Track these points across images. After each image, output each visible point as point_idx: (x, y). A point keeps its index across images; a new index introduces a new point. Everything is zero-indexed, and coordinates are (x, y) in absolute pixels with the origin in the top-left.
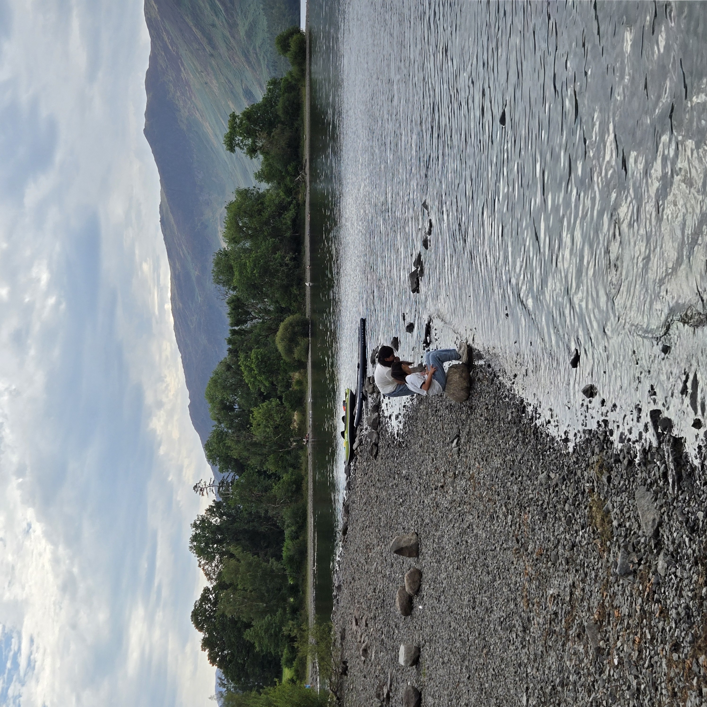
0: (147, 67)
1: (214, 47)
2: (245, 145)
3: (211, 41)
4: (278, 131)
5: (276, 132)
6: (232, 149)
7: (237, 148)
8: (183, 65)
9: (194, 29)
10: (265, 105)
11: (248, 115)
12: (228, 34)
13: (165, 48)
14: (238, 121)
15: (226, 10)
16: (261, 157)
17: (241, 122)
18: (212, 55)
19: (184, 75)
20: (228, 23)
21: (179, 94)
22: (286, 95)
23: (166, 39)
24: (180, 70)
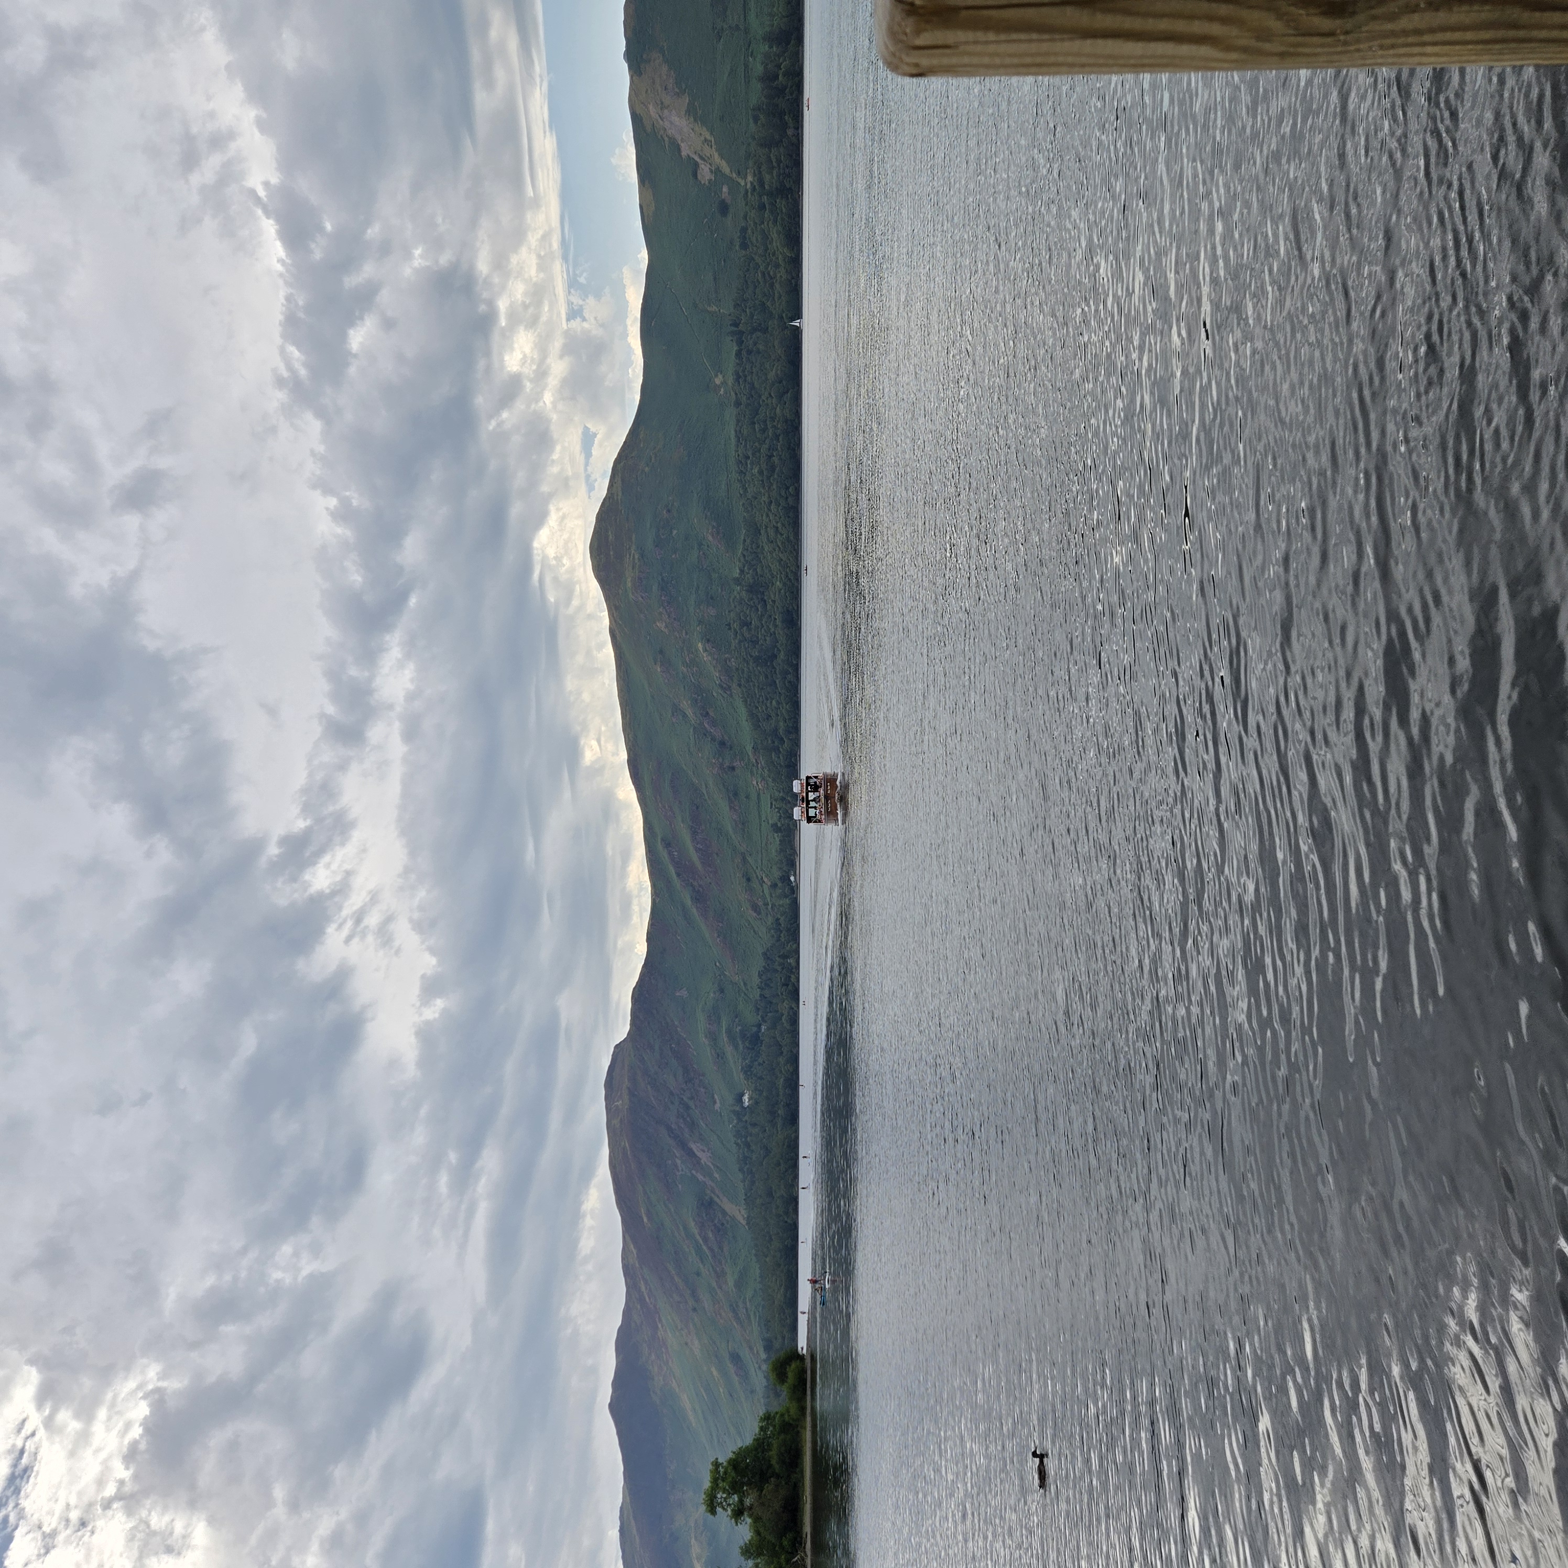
0: (619, 1323)
1: (697, 1300)
2: (729, 1505)
3: (694, 1294)
4: (771, 1487)
5: (768, 1488)
6: (712, 1510)
7: (719, 1510)
8: (660, 1320)
9: (676, 1278)
10: (756, 1449)
11: (734, 1464)
12: (714, 1284)
13: (642, 1300)
14: (721, 1470)
15: (714, 1256)
16: (749, 1520)
17: (725, 1473)
18: (694, 1310)
19: (661, 1333)
20: (715, 1272)
21: (653, 1357)
22: (782, 1436)
23: (643, 1288)
24: (657, 1328)
